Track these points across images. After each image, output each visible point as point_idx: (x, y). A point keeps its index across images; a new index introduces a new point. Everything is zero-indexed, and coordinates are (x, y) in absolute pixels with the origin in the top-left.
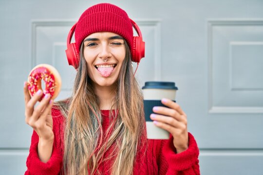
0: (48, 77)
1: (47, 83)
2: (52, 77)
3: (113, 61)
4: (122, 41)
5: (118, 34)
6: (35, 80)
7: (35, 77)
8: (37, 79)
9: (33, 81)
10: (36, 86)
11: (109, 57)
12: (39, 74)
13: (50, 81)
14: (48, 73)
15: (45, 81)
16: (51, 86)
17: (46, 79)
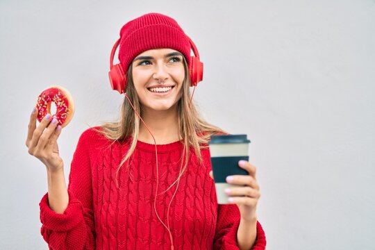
0: (61, 101)
1: (59, 108)
2: (66, 102)
6: (46, 103)
7: (46, 98)
8: (48, 102)
9: (43, 103)
10: (45, 109)
11: (167, 79)
12: (52, 96)
13: (63, 106)
14: (61, 97)
15: (57, 105)
16: (63, 111)
17: (59, 103)
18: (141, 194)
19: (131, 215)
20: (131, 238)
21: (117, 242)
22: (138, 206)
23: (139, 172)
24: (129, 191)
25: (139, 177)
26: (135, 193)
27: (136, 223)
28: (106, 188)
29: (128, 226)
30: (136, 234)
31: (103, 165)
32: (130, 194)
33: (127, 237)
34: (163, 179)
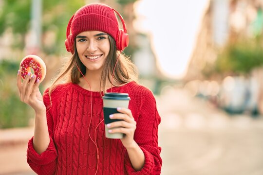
0: (35, 65)
2: (39, 65)
3: (99, 53)
4: (106, 36)
5: (103, 31)
11: (95, 51)
12: (28, 64)
13: (37, 68)
14: (34, 62)
16: (39, 71)
17: (34, 67)
18: (84, 123)
19: (76, 137)
20: (76, 151)
21: (67, 154)
22: (81, 131)
23: (83, 110)
24: (76, 121)
25: (83, 112)
26: (79, 122)
27: (79, 142)
28: (61, 120)
29: (73, 144)
30: (79, 149)
31: (60, 106)
32: (76, 124)
33: (73, 151)
34: (99, 113)
